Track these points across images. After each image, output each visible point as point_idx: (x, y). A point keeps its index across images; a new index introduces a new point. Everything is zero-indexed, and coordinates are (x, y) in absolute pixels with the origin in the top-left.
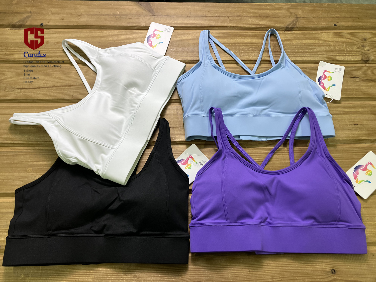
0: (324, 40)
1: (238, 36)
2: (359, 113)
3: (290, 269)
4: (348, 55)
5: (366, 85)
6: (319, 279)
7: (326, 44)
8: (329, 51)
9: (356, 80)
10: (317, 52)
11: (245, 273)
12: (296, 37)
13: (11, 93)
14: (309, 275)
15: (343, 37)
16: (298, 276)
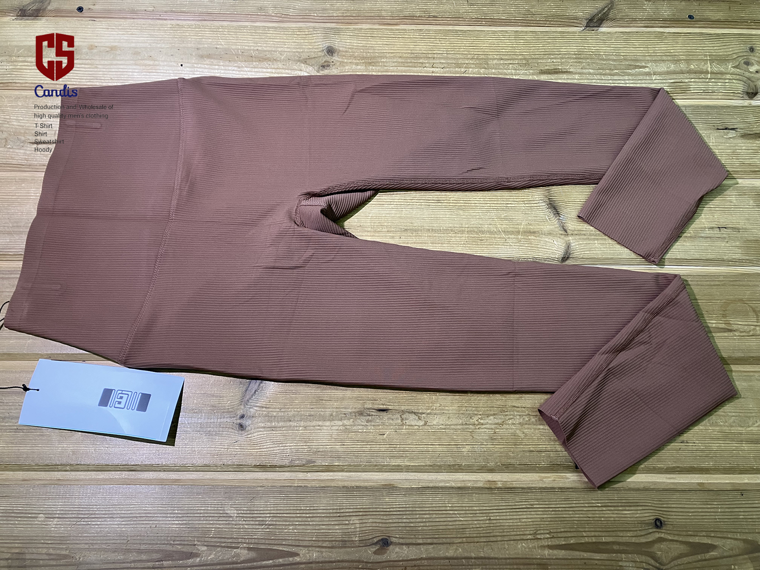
0: (666, 49)
1: (487, 38)
2: (729, 204)
3: (572, 516)
4: (716, 81)
5: (749, 145)
6: (628, 536)
7: (669, 58)
8: (674, 73)
9: (727, 135)
10: (649, 74)
11: (482, 522)
12: (607, 41)
13: (17, 151)
14: (609, 530)
15: (707, 43)
16: (587, 529)
